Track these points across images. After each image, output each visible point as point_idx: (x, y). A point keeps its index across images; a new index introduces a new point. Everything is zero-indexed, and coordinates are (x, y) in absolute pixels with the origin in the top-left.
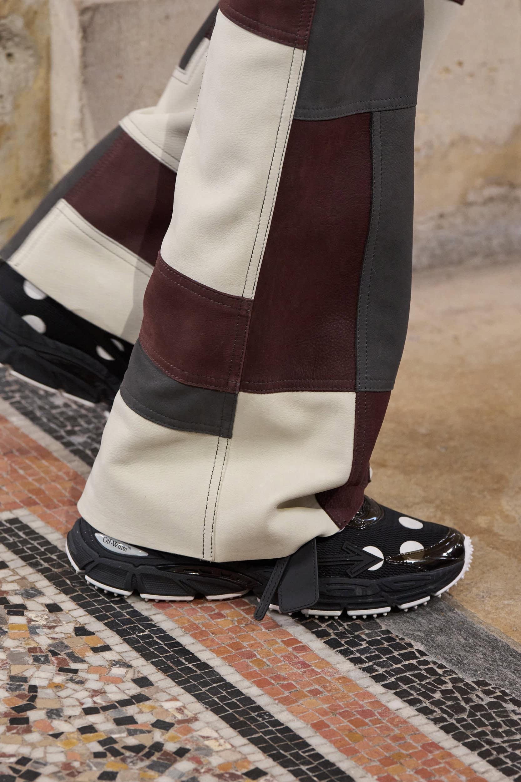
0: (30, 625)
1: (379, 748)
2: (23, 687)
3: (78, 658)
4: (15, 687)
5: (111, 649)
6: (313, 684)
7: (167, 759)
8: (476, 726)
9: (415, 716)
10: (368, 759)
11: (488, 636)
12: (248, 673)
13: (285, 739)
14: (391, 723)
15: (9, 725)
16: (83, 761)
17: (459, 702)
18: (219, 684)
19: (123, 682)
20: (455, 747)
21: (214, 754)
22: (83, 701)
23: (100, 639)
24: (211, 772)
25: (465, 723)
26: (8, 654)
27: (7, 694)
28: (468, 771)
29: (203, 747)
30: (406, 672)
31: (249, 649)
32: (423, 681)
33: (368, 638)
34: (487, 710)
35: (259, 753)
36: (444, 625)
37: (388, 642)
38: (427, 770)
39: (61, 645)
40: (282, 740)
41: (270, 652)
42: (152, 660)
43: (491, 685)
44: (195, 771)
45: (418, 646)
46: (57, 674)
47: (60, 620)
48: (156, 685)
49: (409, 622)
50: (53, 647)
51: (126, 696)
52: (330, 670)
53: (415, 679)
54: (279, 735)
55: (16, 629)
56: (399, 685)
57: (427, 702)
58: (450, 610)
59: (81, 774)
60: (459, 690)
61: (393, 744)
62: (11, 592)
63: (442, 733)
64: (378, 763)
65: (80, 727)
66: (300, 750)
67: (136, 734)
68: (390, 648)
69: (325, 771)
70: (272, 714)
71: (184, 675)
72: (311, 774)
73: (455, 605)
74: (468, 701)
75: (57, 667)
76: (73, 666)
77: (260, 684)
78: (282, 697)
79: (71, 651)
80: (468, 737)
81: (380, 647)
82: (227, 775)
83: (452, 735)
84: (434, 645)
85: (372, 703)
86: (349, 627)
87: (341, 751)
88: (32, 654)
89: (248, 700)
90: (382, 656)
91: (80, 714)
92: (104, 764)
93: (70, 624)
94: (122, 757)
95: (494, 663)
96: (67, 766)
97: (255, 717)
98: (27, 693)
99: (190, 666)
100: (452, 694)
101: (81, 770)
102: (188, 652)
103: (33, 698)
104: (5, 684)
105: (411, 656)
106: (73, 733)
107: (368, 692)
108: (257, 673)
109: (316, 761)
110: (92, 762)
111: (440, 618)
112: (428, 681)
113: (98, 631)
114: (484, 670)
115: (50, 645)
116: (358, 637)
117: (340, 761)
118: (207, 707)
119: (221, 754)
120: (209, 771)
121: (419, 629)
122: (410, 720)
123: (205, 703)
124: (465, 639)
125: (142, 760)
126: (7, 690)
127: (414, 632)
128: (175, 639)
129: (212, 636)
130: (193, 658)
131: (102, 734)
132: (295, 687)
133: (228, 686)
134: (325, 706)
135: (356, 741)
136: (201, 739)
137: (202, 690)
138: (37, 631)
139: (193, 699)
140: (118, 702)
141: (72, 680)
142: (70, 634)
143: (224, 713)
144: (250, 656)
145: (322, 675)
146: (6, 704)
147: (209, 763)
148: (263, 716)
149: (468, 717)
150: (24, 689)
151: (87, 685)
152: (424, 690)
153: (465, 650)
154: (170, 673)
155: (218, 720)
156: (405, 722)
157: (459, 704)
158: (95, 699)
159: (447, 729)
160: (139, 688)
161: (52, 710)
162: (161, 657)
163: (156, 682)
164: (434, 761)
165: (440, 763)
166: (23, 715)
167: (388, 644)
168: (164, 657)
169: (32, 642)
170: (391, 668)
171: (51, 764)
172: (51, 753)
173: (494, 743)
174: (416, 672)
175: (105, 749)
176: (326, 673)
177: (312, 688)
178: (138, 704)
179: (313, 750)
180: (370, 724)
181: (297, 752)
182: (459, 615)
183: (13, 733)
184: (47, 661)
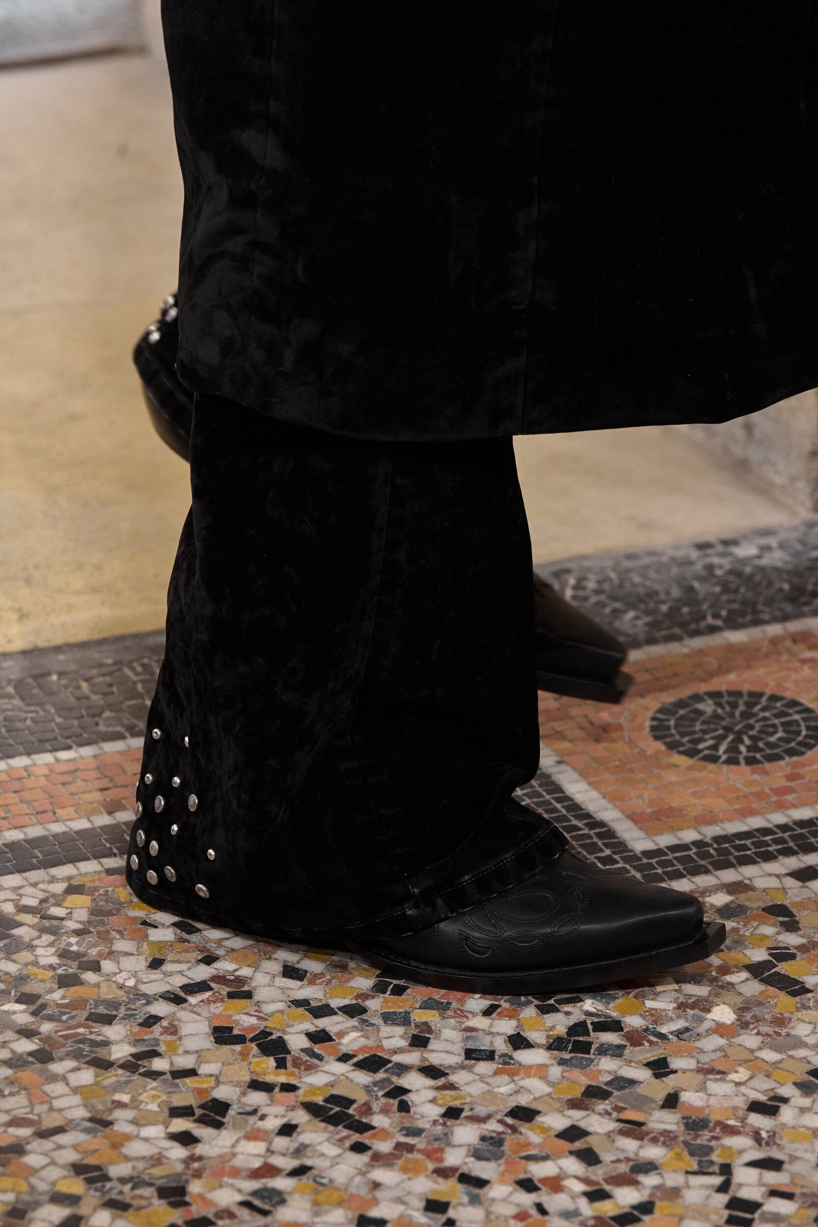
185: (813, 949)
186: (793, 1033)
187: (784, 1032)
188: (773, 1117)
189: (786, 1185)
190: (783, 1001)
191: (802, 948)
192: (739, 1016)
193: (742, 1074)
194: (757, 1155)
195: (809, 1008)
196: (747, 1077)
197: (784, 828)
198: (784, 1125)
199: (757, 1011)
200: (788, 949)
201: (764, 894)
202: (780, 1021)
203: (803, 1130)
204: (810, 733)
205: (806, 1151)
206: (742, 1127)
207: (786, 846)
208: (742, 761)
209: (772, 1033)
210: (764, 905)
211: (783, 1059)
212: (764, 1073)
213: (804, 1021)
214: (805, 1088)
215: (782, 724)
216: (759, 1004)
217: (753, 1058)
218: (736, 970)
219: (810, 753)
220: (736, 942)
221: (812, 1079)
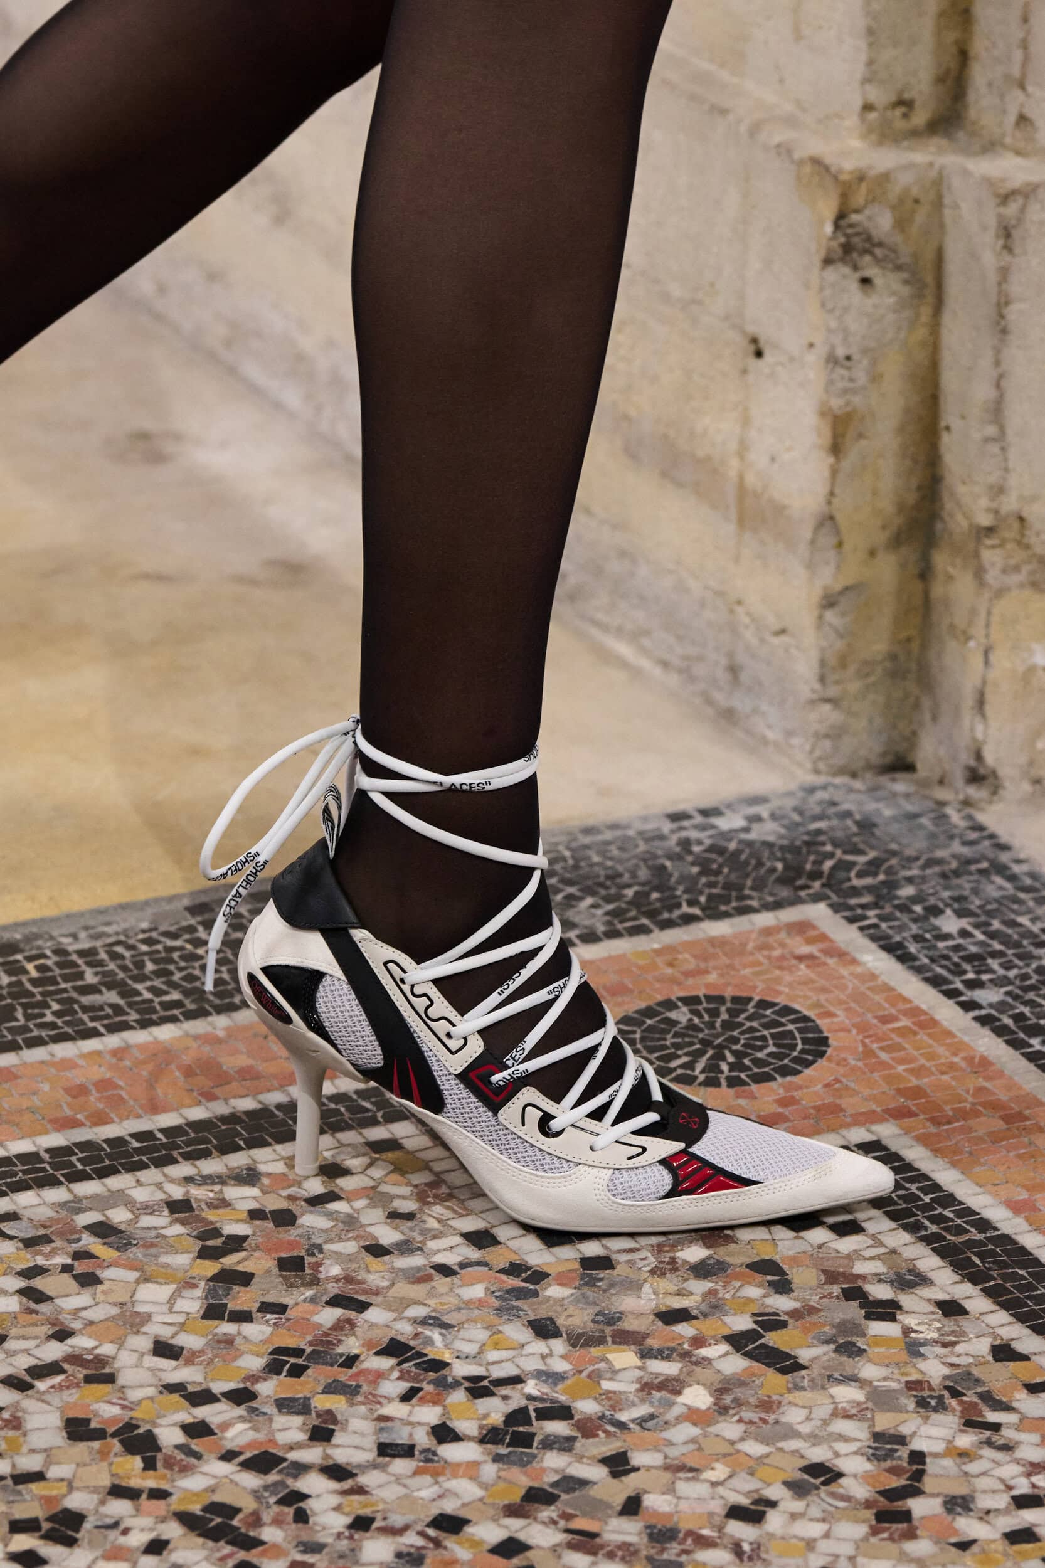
185: (808, 1315)
186: (783, 1419)
187: (772, 1418)
188: (757, 1525)
190: (771, 1380)
191: (795, 1314)
192: (717, 1399)
193: (720, 1471)
195: (803, 1389)
196: (726, 1476)
198: (771, 1536)
199: (739, 1392)
200: (777, 1315)
201: (749, 1247)
202: (767, 1405)
203: (794, 1541)
204: (807, 1047)
206: (719, 1537)
208: (724, 1083)
209: (756, 1420)
210: (748, 1261)
211: (771, 1453)
212: (746, 1471)
213: (796, 1405)
214: (798, 1489)
215: (773, 1036)
216: (742, 1384)
217: (732, 1451)
218: (713, 1342)
219: (808, 1072)
220: (715, 1307)
221: (806, 1477)
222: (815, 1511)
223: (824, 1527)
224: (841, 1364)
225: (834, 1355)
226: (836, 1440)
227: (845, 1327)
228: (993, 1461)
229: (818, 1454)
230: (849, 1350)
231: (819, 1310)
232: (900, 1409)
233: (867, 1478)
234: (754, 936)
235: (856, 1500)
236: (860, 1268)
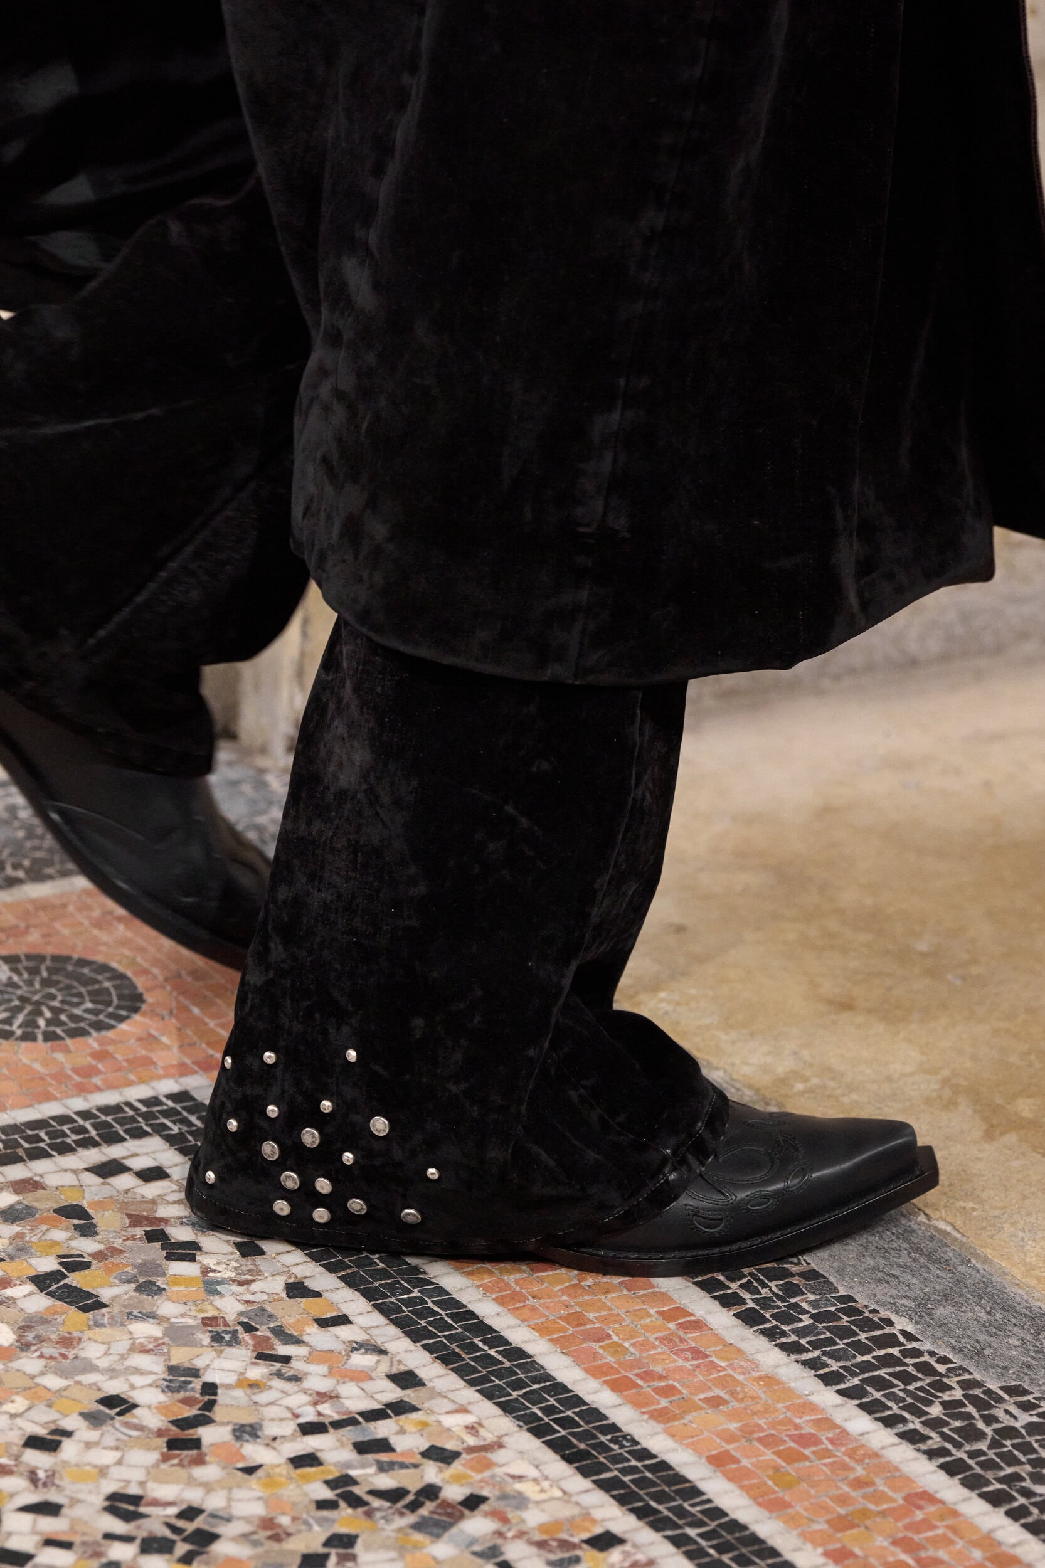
0: (206, 1278)
1: (828, 1500)
2: (191, 1386)
3: (291, 1336)
4: (177, 1385)
5: (350, 1322)
6: (713, 1388)
7: (449, 1515)
8: (1003, 1465)
9: (893, 1445)
10: (807, 1518)
11: (1030, 1308)
12: (595, 1367)
13: (659, 1482)
14: (850, 1457)
15: (165, 1450)
16: (296, 1514)
17: (974, 1421)
18: (543, 1385)
19: (371, 1379)
20: (964, 1500)
21: (530, 1505)
22: (298, 1411)
23: (331, 1305)
24: (525, 1537)
25: (983, 1458)
26: (165, 1328)
27: (162, 1397)
28: (988, 1541)
29: (512, 1493)
30: (879, 1368)
31: (598, 1325)
32: (910, 1384)
33: (814, 1308)
34: (1023, 1437)
35: (611, 1505)
36: (951, 1288)
37: (849, 1317)
38: (911, 1539)
39: (262, 1312)
40: (654, 1484)
41: (636, 1332)
42: (423, 1342)
43: (1032, 1393)
44: (496, 1536)
45: (902, 1324)
46: (253, 1364)
47: (260, 1271)
48: (429, 1384)
49: (888, 1282)
50: (247, 1317)
51: (376, 1403)
52: (742, 1363)
53: (896, 1382)
54: (649, 1475)
55: (181, 1285)
56: (867, 1392)
57: (917, 1421)
58: (963, 1263)
59: (291, 1539)
60: (975, 1401)
61: (853, 1494)
62: (173, 1220)
63: (942, 1476)
64: (825, 1527)
65: (292, 1455)
66: (685, 1500)
67: (393, 1469)
68: (852, 1327)
69: (729, 1537)
70: (637, 1438)
71: (480, 1368)
72: (703, 1543)
73: (971, 1254)
74: (989, 1420)
75: (253, 1351)
76: (283, 1350)
77: (618, 1386)
78: (655, 1410)
79: (279, 1324)
80: (988, 1483)
81: (835, 1324)
82: (554, 1544)
83: (960, 1479)
84: (931, 1321)
85: (817, 1423)
86: (780, 1290)
87: (760, 1504)
88: (210, 1328)
89: (594, 1414)
90: (838, 1341)
91: (293, 1434)
92: (333, 1521)
93: (278, 1278)
94: (366, 1508)
95: (1039, 1356)
96: (268, 1523)
97: (607, 1443)
98: (198, 1396)
99: (492, 1352)
100: (961, 1408)
101: (290, 1530)
102: (490, 1329)
103: (210, 1405)
104: (159, 1379)
105: (891, 1340)
106: (278, 1466)
107: (811, 1403)
108: (612, 1367)
109: (713, 1520)
110: (313, 1518)
111: (944, 1275)
112: (919, 1384)
113: (327, 1291)
114: (1022, 1367)
115: (241, 1314)
116: (796, 1306)
117: (757, 1522)
118: (521, 1424)
119: (545, 1506)
120: (521, 1534)
121: (905, 1294)
122: (884, 1452)
123: (518, 1418)
124: (989, 1313)
125: (402, 1514)
126: (163, 1391)
127: (896, 1300)
128: (465, 1306)
129: (531, 1302)
130: (496, 1339)
131: (332, 1468)
132: (681, 1393)
133: (559, 1388)
134: (733, 1426)
135: (789, 1486)
136: (509, 1480)
137: (511, 1395)
138: (219, 1288)
139: (497, 1411)
140: (362, 1414)
141: (279, 1375)
142: (277, 1294)
143: (551, 1435)
144: (601, 1337)
145: (730, 1371)
146: (162, 1414)
147: (523, 1521)
148: (621, 1441)
149: (990, 1447)
150: (193, 1390)
151: (307, 1384)
152: (912, 1401)
153: (987, 1331)
154: (455, 1365)
155: (540, 1448)
156: (876, 1455)
157: (974, 1425)
158: (320, 1408)
159: (952, 1469)
160: (398, 1390)
161: (243, 1426)
162: (439, 1337)
163: (431, 1380)
164: (927, 1524)
165: (935, 1527)
166: (191, 1433)
167: (849, 1319)
168: (445, 1336)
169: (210, 1307)
170: (854, 1361)
171: (239, 1518)
172: (239, 1500)
173: (1034, 1494)
174: (898, 1369)
175: (337, 1495)
176: (735, 1369)
177: (709, 1394)
178: (398, 1418)
179: (709, 1501)
180: (812, 1457)
181: (681, 1506)
182: (978, 1271)
183: (173, 1465)
184: (235, 1341)
185: (112, 1257)
186: (82, 1354)
187: (71, 1354)
188: (53, 1454)
189: (64, 1533)
190: (72, 1317)
191: (99, 1256)
192: (20, 1336)
193: (19, 1404)
194: (33, 1498)
195: (103, 1325)
196: (25, 1408)
197: (85, 1115)
198: (65, 1463)
199: (41, 1330)
200: (82, 1256)
201: (58, 1192)
202: (67, 1342)
203: (88, 1468)
204: (123, 1003)
205: (90, 1492)
206: (16, 1466)
207: (87, 1135)
208: (40, 1037)
209: (57, 1355)
210: (56, 1206)
211: (69, 1386)
212: (45, 1403)
213: (96, 1341)
214: (94, 1419)
215: (90, 993)
216: (45, 1322)
217: (33, 1385)
218: (18, 1283)
219: (124, 1026)
220: (20, 1250)
221: (102, 1408)
222: (109, 1440)
223: (117, 1455)
224: (140, 1302)
225: (134, 1294)
226: (132, 1374)
227: (144, 1268)
228: (282, 1391)
229: (114, 1387)
230: (149, 1288)
231: (121, 1252)
232: (196, 1344)
233: (161, 1408)
234: (74, 898)
235: (149, 1429)
236: (162, 1212)
